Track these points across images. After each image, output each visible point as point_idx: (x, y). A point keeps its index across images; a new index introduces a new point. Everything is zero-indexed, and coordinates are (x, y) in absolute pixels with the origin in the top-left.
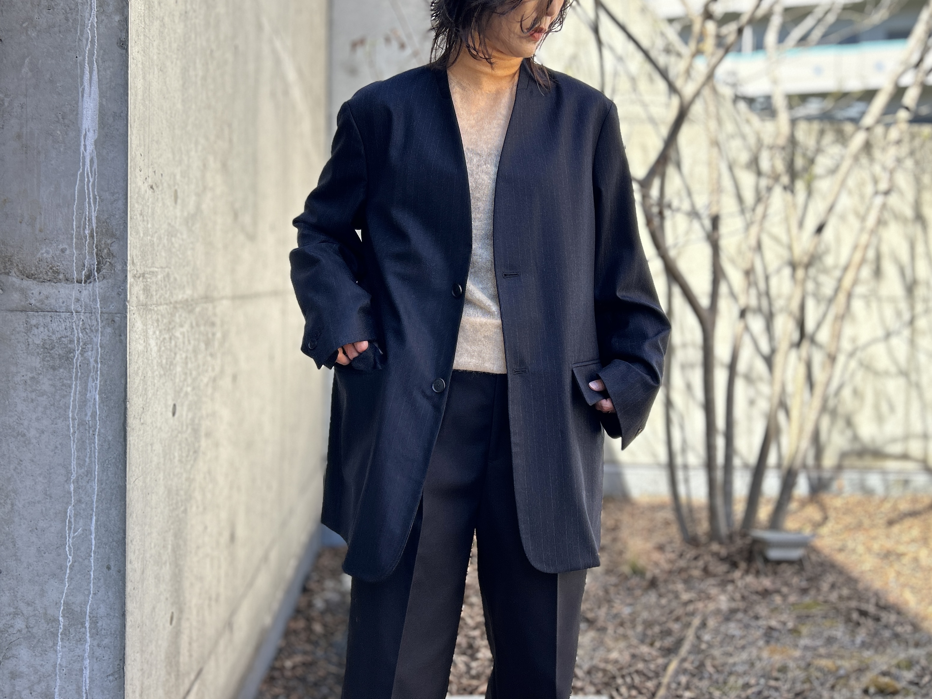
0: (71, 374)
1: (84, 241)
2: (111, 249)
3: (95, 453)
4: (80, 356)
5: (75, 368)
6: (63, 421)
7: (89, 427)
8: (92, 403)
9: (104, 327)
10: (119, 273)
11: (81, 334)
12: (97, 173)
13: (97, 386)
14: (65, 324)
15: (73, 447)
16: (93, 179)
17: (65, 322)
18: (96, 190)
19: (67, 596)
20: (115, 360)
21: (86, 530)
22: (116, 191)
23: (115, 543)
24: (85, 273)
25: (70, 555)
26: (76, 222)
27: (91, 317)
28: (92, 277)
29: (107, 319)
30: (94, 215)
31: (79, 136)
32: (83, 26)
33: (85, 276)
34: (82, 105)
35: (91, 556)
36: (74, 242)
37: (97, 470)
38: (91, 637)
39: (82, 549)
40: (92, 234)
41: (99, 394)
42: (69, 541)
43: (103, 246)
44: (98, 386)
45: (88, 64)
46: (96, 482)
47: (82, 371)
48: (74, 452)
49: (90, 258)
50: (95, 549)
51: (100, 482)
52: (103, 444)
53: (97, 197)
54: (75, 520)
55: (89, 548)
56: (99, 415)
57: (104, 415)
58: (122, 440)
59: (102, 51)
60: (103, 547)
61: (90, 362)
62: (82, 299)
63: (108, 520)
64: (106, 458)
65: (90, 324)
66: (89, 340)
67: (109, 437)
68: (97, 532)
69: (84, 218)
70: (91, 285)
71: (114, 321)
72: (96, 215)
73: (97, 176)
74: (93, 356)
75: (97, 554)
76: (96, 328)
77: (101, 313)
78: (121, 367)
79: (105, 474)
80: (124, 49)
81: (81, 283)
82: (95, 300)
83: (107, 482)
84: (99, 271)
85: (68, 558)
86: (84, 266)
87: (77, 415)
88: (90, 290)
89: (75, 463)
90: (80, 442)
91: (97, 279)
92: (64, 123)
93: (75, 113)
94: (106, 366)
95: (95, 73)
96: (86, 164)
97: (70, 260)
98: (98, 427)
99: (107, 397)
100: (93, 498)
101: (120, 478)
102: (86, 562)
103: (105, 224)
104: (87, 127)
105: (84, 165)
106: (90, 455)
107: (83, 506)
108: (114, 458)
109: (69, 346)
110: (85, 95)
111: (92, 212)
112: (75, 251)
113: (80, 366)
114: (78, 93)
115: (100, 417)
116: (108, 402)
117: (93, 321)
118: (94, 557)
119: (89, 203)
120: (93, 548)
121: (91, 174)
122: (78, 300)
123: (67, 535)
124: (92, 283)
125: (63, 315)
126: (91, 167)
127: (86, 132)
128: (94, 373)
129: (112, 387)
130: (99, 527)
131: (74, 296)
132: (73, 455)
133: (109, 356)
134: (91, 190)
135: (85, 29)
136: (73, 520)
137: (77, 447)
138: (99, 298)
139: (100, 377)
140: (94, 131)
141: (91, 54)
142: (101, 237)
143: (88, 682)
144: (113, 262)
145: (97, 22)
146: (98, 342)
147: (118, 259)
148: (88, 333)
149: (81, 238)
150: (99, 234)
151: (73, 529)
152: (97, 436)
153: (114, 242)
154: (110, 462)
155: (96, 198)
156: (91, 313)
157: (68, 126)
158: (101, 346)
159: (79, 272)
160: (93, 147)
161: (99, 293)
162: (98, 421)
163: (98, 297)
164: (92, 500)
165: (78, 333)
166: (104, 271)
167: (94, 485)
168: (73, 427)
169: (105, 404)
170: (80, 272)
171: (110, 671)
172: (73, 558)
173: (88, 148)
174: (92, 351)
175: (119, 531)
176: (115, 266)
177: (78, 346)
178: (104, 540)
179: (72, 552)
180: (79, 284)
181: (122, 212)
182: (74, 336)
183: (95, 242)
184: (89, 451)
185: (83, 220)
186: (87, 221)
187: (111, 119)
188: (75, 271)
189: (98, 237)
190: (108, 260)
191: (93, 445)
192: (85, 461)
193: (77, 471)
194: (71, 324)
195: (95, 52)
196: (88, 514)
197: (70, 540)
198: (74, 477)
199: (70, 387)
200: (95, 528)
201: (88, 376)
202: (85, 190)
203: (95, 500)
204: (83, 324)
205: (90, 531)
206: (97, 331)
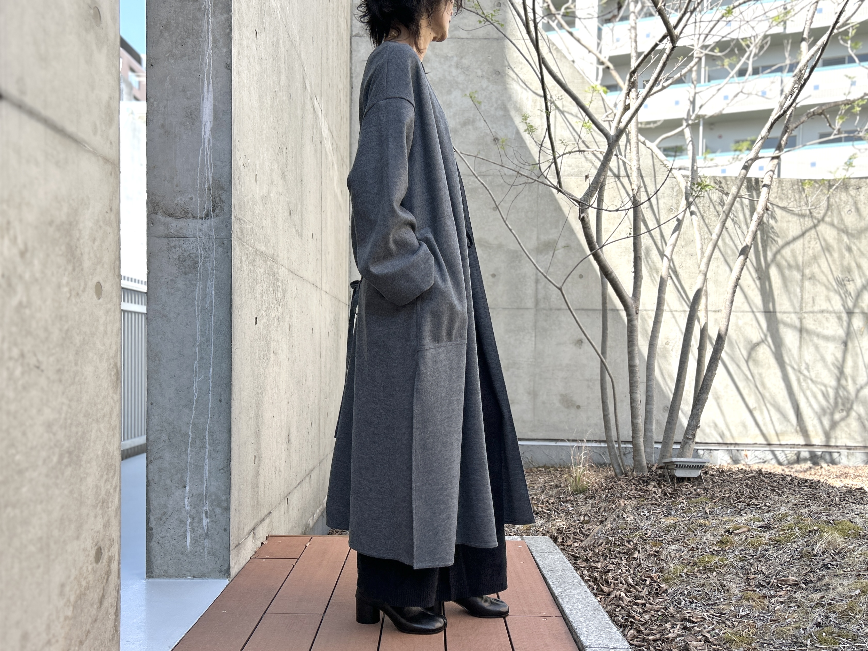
0: (196, 277)
1: (204, 192)
2: (221, 197)
3: (212, 327)
4: (202, 265)
5: (199, 273)
6: (191, 307)
7: (208, 311)
8: (209, 296)
9: (217, 247)
10: (227, 212)
11: (202, 252)
14: (193, 246)
15: (198, 324)
16: (210, 152)
17: (193, 244)
18: (211, 160)
19: (194, 419)
20: (225, 268)
21: (206, 376)
22: (224, 161)
23: (225, 385)
24: (205, 213)
25: (196, 393)
26: (200, 180)
27: (209, 241)
28: (210, 215)
29: (219, 242)
31: (201, 125)
32: (204, 55)
34: (203, 105)
35: (209, 393)
36: (198, 193)
37: (213, 338)
38: (209, 445)
39: (204, 388)
40: (209, 187)
41: (214, 290)
42: (195, 384)
43: (216, 195)
44: (214, 285)
45: (207, 79)
46: (213, 346)
47: (204, 275)
48: (198, 327)
49: (208, 203)
51: (215, 345)
52: (217, 321)
54: (199, 370)
55: (208, 388)
56: (214, 303)
57: (217, 303)
59: (215, 71)
60: (217, 388)
61: (208, 269)
62: (203, 229)
63: (220, 370)
64: (219, 331)
65: (208, 245)
66: (208, 255)
67: (220, 317)
68: (213, 378)
69: (204, 177)
70: (209, 220)
71: (224, 243)
72: (212, 176)
73: (212, 150)
74: (210, 266)
75: (213, 391)
77: (215, 238)
78: (228, 272)
79: (218, 340)
80: (229, 70)
82: (211, 230)
84: (214, 211)
86: (205, 208)
87: (200, 304)
88: (208, 223)
89: (199, 333)
90: (202, 320)
91: (212, 217)
92: (191, 117)
93: (198, 111)
94: (218, 272)
95: (211, 85)
97: (195, 204)
98: (214, 311)
99: (219, 292)
101: (228, 343)
102: (206, 397)
103: (217, 181)
104: (206, 120)
105: (204, 143)
106: (209, 328)
107: (205, 361)
108: (224, 330)
109: (195, 259)
110: (205, 99)
111: (209, 174)
112: (198, 199)
113: (202, 272)
114: (200, 98)
115: (215, 305)
116: (220, 295)
117: (210, 243)
118: (211, 394)
119: (208, 168)
120: (211, 388)
121: (209, 149)
122: (201, 230)
123: (194, 380)
125: (191, 240)
126: (209, 145)
127: (205, 123)
128: (211, 276)
129: (223, 285)
130: (214, 375)
131: (198, 227)
132: (198, 329)
133: (221, 265)
134: (208, 160)
135: (204, 57)
136: (197, 370)
137: (200, 323)
139: (215, 279)
140: (210, 122)
141: (209, 73)
142: (215, 190)
143: (207, 473)
144: (223, 205)
145: (212, 53)
146: (213, 257)
147: (226, 204)
148: (207, 251)
149: (202, 190)
150: (214, 188)
151: (197, 376)
152: (213, 316)
153: (224, 193)
154: (221, 333)
155: (212, 165)
156: (209, 238)
157: (194, 119)
158: (215, 260)
159: (201, 212)
160: (210, 132)
161: (214, 226)
162: (214, 307)
163: (213, 228)
164: (210, 357)
166: (217, 211)
167: (211, 347)
168: (198, 311)
169: (218, 296)
171: (221, 467)
172: (197, 395)
173: (206, 133)
174: (210, 262)
175: (227, 377)
176: (224, 208)
177: (201, 259)
178: (218, 383)
179: (197, 391)
180: (202, 220)
182: (198, 253)
183: (211, 193)
184: (208, 326)
185: (204, 179)
186: (206, 179)
187: (221, 114)
188: (199, 212)
189: (213, 190)
190: (219, 204)
191: (210, 322)
192: (206, 333)
193: (200, 339)
194: (196, 245)
195: (211, 72)
196: (207, 366)
198: (198, 343)
199: (196, 286)
200: (212, 375)
201: (207, 278)
202: (205, 160)
203: (212, 357)
204: (204, 245)
205: (209, 377)
206: (213, 249)
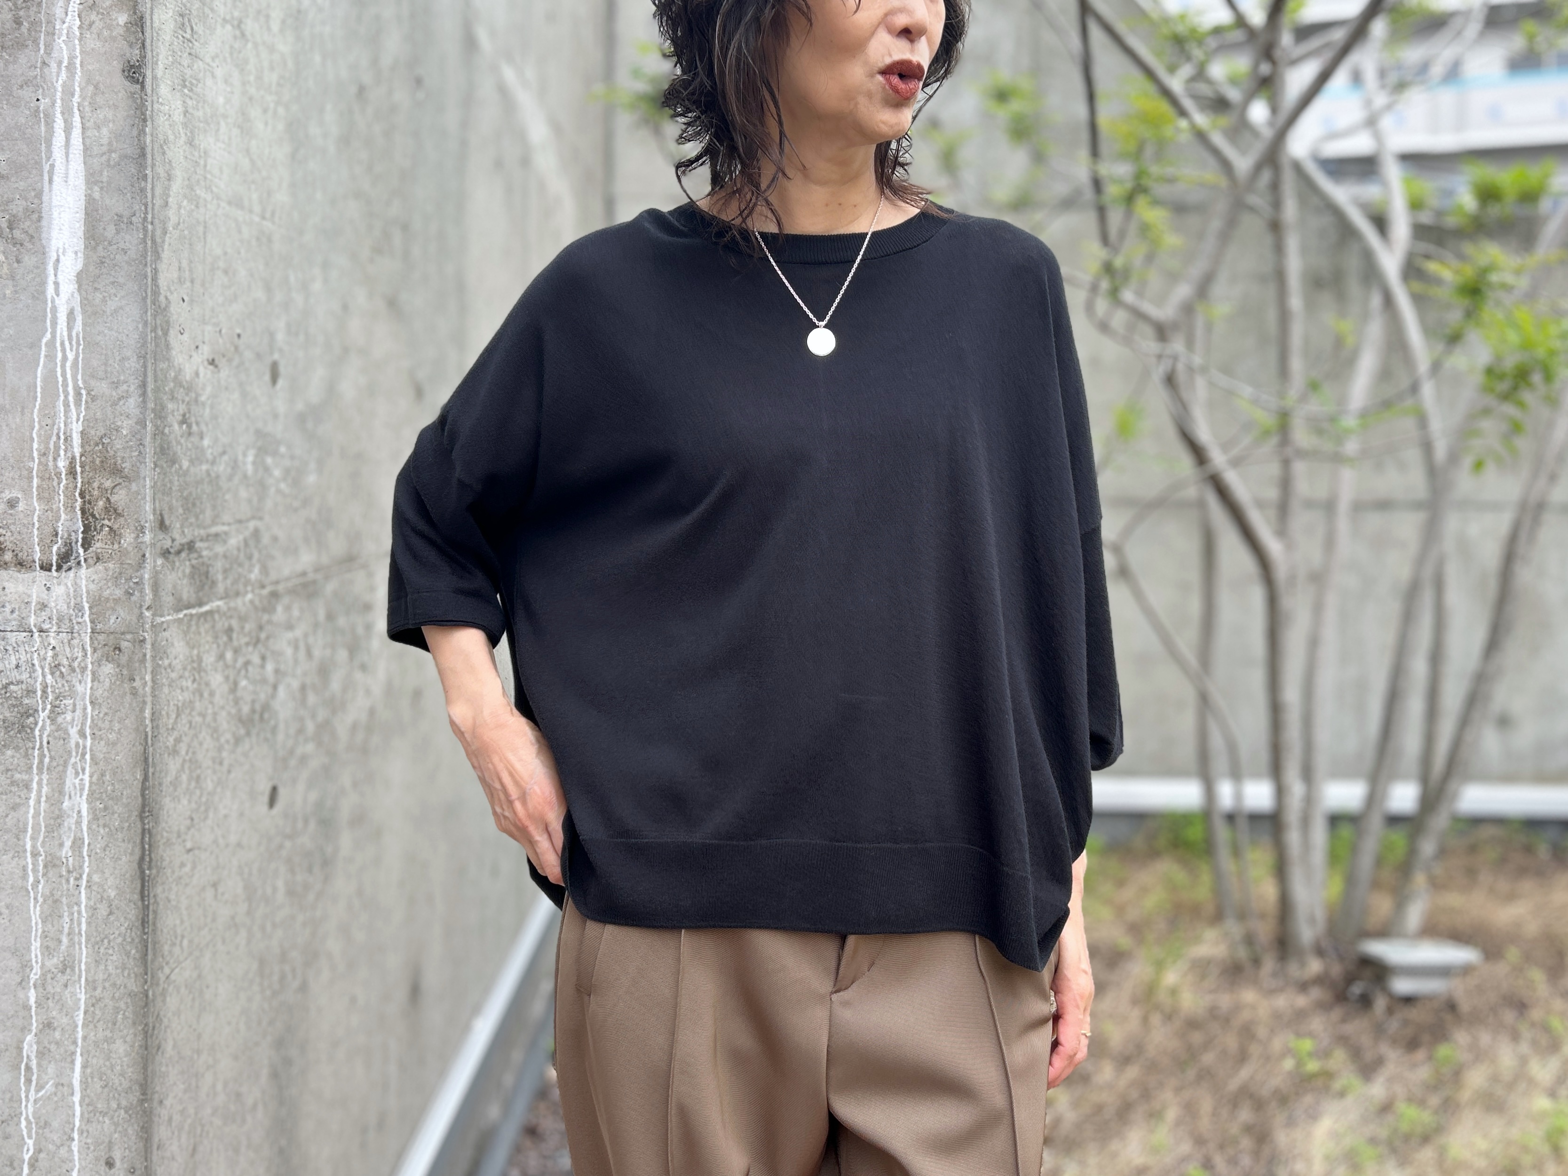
0: (29, 759)
1: (55, 483)
2: (113, 499)
3: (79, 924)
4: (48, 722)
5: (37, 747)
6: (14, 857)
7: (69, 872)
8: (73, 821)
9: (98, 663)
10: (130, 549)
11: (49, 678)
12: (82, 342)
13: (84, 785)
14: (17, 657)
15: (35, 914)
16: (74, 353)
17: (18, 651)
18: (79, 377)
20: (122, 731)
21: (62, 1085)
22: (122, 378)
23: (122, 1112)
24: (59, 549)
25: (30, 1137)
26: (39, 443)
27: (72, 642)
28: (73, 558)
29: (105, 645)
30: (76, 428)
31: (43, 263)
32: (51, 34)
33: (58, 555)
34: (50, 199)
35: (73, 1140)
36: (35, 485)
37: (84, 960)
39: (55, 1124)
40: (72, 468)
41: (89, 802)
42: (28, 1110)
43: (96, 493)
44: (87, 785)
45: (63, 113)
46: (83, 985)
47: (53, 753)
48: (36, 923)
49: (68, 517)
50: (80, 1125)
51: (91, 985)
52: (98, 906)
53: (84, 392)
54: (39, 1065)
55: (69, 1123)
56: (89, 844)
57: (98, 846)
58: (136, 897)
59: (91, 88)
60: (99, 1122)
61: (69, 735)
62: (53, 604)
63: (108, 1063)
64: (102, 936)
65: (69, 656)
66: (67, 689)
67: (110, 891)
68: (86, 1090)
69: (55, 434)
70: (71, 574)
71: (120, 650)
72: (81, 429)
73: (81, 347)
74: (75, 723)
75: (85, 1135)
76: (83, 665)
77: (92, 632)
78: (133, 745)
79: (102, 967)
80: (137, 82)
81: (50, 570)
82: (79, 608)
83: (107, 985)
84: (86, 544)
85: (25, 1143)
86: (56, 535)
87: (43, 847)
88: (69, 585)
89: (38, 944)
90: (50, 902)
91: (82, 562)
92: (13, 238)
93: (35, 216)
94: (103, 743)
95: (76, 133)
96: (59, 322)
97: (26, 522)
98: (87, 870)
99: (106, 808)
100: (76, 1019)
101: (133, 975)
102: (63, 1151)
103: (101, 447)
104: (61, 246)
105: (54, 323)
106: (70, 928)
107: (57, 1035)
108: (119, 935)
109: (26, 701)
110: (55, 178)
111: (71, 423)
112: (36, 504)
113: (48, 743)
114: (42, 175)
115: (90, 850)
116: (107, 818)
117: (76, 650)
118: (80, 1141)
119: (66, 405)
120: (77, 1124)
121: (70, 343)
122: (43, 606)
123: (23, 1095)
124: (73, 570)
125: (12, 637)
126: (70, 328)
127: (58, 256)
128: (79, 758)
129: (117, 787)
130: (89, 1080)
131: (34, 597)
132: (34, 929)
133: (111, 721)
134: (69, 376)
135: (54, 41)
136: (34, 1064)
137: (42, 912)
138: (88, 602)
139: (90, 767)
140: (76, 253)
141: (68, 92)
142: (91, 474)
144: (115, 527)
145: (80, 27)
146: (85, 694)
147: (126, 520)
148: (65, 674)
149: (48, 476)
150: (87, 468)
151: (34, 1083)
152: (85, 889)
153: (120, 484)
154: (112, 944)
155: (80, 394)
156: (72, 633)
157: (22, 245)
158: (91, 702)
159: (46, 548)
160: (73, 287)
161: (88, 592)
162: (87, 858)
163: (85, 599)
164: (74, 1022)
165: (44, 676)
166: (98, 545)
167: (78, 991)
168: (35, 870)
169: (101, 822)
170: (49, 547)
172: (34, 1145)
173: (62, 288)
174: (74, 711)
175: (130, 1088)
176: (120, 535)
177: (44, 702)
178: (99, 1106)
179: (34, 1131)
180: (47, 573)
181: (136, 423)
182: (36, 681)
183: (79, 485)
184: (67, 920)
185: (54, 438)
186: (62, 441)
187: (111, 231)
188: (36, 546)
189: (85, 476)
190: (106, 522)
191: (76, 908)
192: (60, 942)
193: (43, 965)
194: (29, 656)
195: (77, 89)
196: (66, 1051)
197: (29, 1106)
198: (35, 975)
199: (27, 787)
200: (81, 1081)
201: (66, 764)
202: (57, 378)
203: (80, 1023)
204: (55, 656)
205: (71, 1086)
206: (84, 669)
